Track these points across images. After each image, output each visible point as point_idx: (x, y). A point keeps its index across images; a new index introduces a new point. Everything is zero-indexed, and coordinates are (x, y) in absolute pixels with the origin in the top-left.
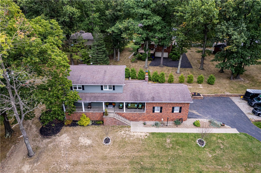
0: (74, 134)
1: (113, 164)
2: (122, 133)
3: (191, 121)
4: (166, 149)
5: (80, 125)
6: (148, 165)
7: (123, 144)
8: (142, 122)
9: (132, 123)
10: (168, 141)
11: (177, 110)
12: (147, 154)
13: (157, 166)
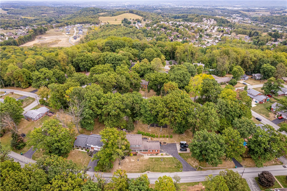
0: (129, 158)
1: (140, 166)
2: (142, 158)
3: (160, 154)
4: (153, 162)
5: (130, 156)
6: (148, 166)
7: (142, 161)
8: (147, 154)
9: (144, 155)
10: (154, 160)
11: (156, 151)
12: (148, 163)
13: (150, 166)
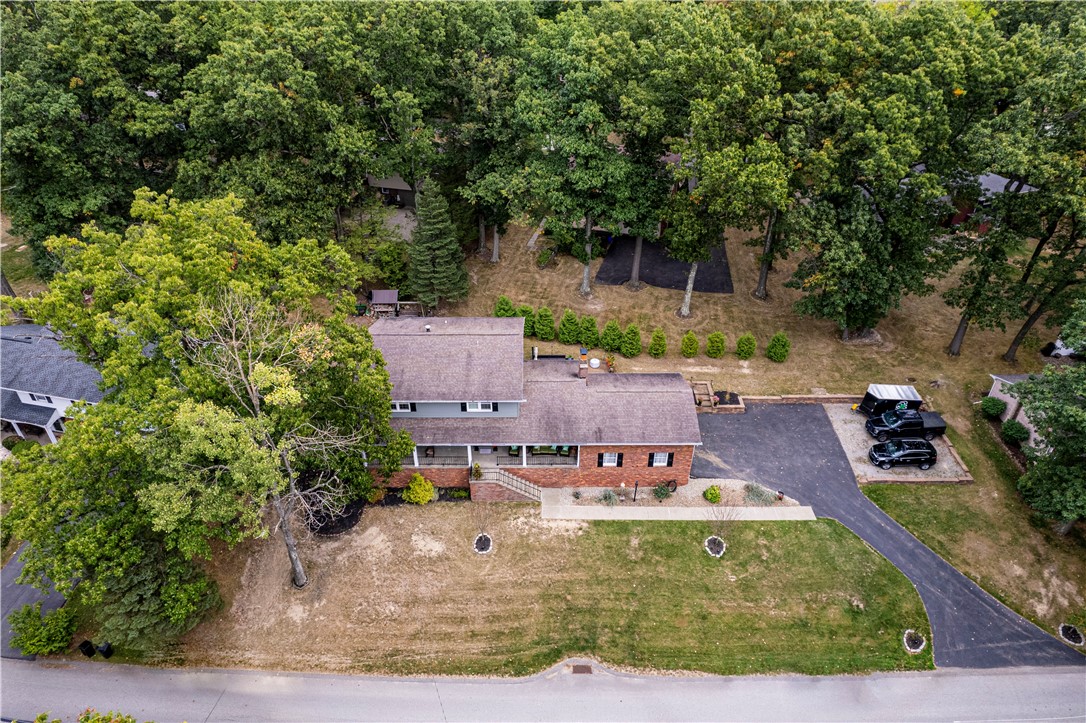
0: (398, 526)
1: (500, 600)
2: (519, 522)
3: (696, 487)
4: (627, 563)
5: (410, 503)
6: (582, 603)
7: (524, 550)
8: (570, 490)
9: (544, 494)
10: (635, 542)
11: (661, 461)
12: (581, 575)
13: (605, 604)
